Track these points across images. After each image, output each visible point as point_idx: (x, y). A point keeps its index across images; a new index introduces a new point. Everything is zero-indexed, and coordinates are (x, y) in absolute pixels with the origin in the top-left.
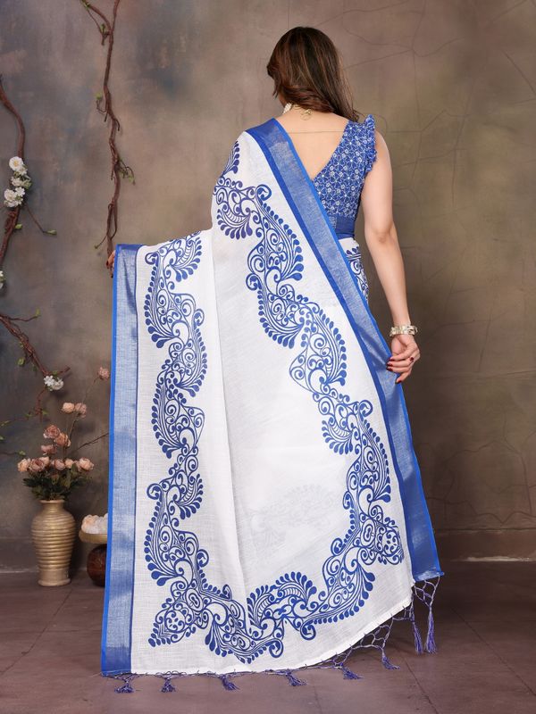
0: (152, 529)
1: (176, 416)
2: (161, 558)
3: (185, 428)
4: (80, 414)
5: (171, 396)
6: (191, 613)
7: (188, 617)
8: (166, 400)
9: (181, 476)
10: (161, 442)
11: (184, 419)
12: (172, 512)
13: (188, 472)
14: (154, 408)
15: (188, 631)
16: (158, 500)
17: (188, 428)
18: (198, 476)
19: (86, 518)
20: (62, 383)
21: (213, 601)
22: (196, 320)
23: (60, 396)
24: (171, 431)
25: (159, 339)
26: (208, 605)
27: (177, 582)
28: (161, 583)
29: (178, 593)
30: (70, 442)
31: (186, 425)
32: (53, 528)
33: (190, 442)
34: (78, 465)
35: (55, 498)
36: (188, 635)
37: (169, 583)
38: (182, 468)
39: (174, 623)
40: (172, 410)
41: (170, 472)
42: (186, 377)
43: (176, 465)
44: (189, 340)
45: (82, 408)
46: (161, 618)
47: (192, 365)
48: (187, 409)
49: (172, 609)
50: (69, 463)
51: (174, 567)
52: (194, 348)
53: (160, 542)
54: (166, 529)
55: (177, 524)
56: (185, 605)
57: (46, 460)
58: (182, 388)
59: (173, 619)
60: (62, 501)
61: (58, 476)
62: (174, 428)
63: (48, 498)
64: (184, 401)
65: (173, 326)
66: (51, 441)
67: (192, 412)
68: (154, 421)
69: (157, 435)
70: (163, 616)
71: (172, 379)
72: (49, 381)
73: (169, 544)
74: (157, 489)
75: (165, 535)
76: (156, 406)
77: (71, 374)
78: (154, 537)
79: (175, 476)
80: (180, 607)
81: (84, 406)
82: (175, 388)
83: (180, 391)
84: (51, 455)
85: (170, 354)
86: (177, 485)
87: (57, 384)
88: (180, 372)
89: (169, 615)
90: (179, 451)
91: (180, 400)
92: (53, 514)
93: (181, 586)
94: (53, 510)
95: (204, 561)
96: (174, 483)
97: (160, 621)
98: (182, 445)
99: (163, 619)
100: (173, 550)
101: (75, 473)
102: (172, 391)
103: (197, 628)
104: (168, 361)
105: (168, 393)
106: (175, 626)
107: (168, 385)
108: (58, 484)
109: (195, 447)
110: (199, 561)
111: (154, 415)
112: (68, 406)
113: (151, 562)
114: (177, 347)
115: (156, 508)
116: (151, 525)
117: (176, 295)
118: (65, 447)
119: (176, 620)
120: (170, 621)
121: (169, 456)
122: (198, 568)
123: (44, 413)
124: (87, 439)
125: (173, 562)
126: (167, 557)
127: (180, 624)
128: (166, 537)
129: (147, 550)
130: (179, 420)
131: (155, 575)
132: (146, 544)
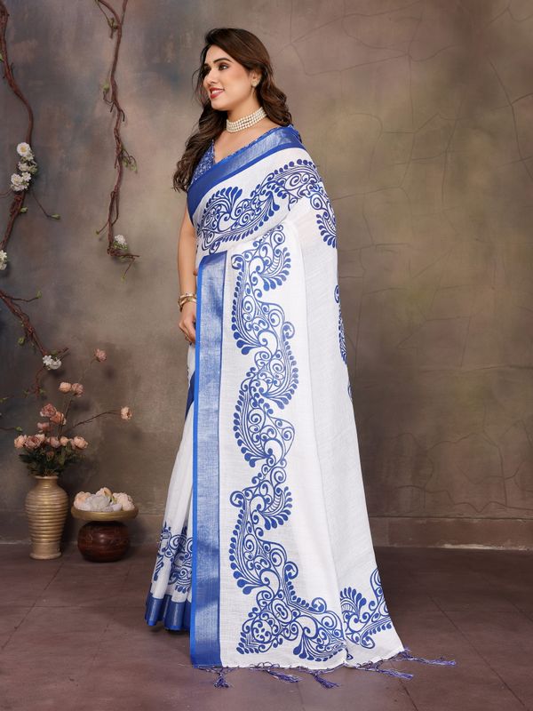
0: (236, 537)
1: (261, 425)
2: (247, 566)
3: (271, 439)
4: (76, 394)
5: (255, 404)
6: (277, 623)
7: (275, 628)
8: (250, 408)
9: (265, 486)
10: (243, 450)
11: (269, 430)
12: (256, 521)
13: (275, 483)
14: (236, 415)
15: (275, 642)
16: (241, 508)
17: (274, 439)
18: (287, 489)
19: (78, 495)
20: (60, 363)
21: (302, 614)
22: (285, 332)
23: (58, 375)
24: (255, 439)
25: (244, 346)
26: (297, 617)
27: (263, 592)
28: (247, 591)
29: (264, 603)
30: (65, 421)
31: (273, 436)
32: (46, 503)
33: (277, 453)
34: (72, 443)
35: (49, 474)
36: (275, 646)
37: (255, 591)
38: (268, 478)
39: (260, 633)
40: (256, 420)
41: (254, 481)
42: (274, 388)
43: (260, 475)
44: (277, 351)
45: (78, 388)
46: (247, 627)
47: (281, 377)
48: (274, 420)
49: (258, 618)
50: (64, 440)
51: (260, 577)
52: (282, 360)
53: (245, 551)
54: (249, 537)
55: (261, 534)
56: (271, 615)
57: (41, 437)
58: (268, 398)
59: (260, 630)
60: (56, 477)
61: (52, 453)
62: (258, 438)
63: (42, 474)
64: (271, 411)
65: (259, 334)
66: (47, 419)
67: (280, 424)
68: (235, 429)
69: (240, 443)
70: (250, 626)
71: (258, 388)
72: (48, 361)
73: (254, 553)
74: (240, 496)
75: (249, 543)
76: (239, 413)
77: (68, 354)
78: (238, 545)
79: (259, 486)
80: (266, 617)
81: (80, 386)
82: (261, 397)
83: (266, 401)
84: (47, 432)
85: (256, 362)
86: (261, 495)
87: (55, 363)
88: (268, 382)
89: (256, 625)
90: (264, 461)
91: (266, 410)
92: (47, 490)
93: (266, 596)
94: (47, 486)
95: (293, 574)
96: (257, 492)
97: (247, 630)
98: (268, 455)
99: (250, 629)
100: (258, 559)
101: (70, 451)
102: (258, 399)
103: (285, 641)
104: (253, 369)
105: (252, 401)
106: (262, 637)
107: (253, 393)
108: (52, 461)
109: (282, 460)
110: (287, 573)
111: (236, 422)
112: (64, 386)
113: (237, 570)
114: (264, 356)
115: (240, 516)
116: (235, 533)
117: (263, 304)
118: (61, 426)
119: (263, 630)
120: (257, 632)
121: (252, 464)
122: (287, 580)
123: (42, 391)
124: (82, 418)
125: (259, 571)
126: (253, 565)
127: (267, 635)
128: (250, 546)
129: (232, 558)
130: (265, 430)
131: (241, 584)
132: (231, 551)
